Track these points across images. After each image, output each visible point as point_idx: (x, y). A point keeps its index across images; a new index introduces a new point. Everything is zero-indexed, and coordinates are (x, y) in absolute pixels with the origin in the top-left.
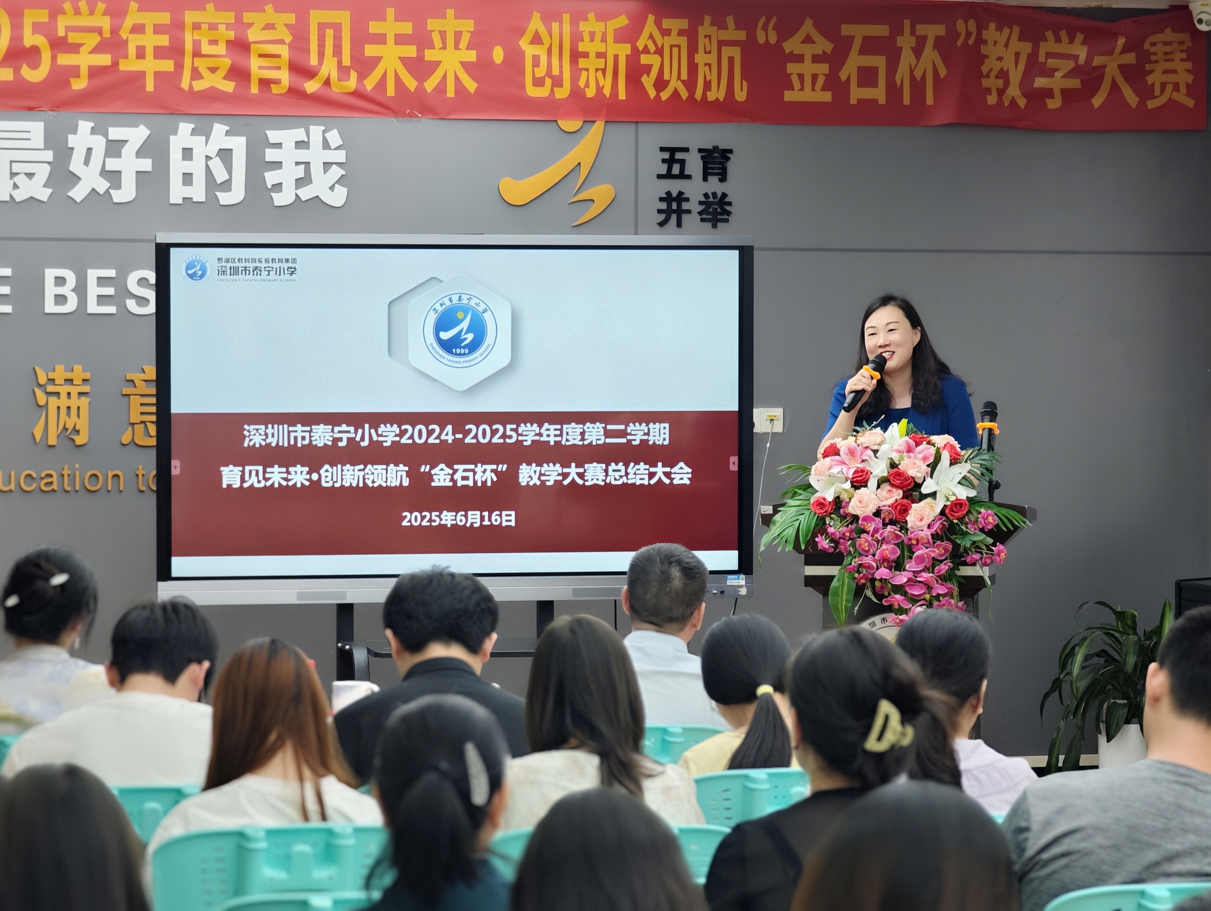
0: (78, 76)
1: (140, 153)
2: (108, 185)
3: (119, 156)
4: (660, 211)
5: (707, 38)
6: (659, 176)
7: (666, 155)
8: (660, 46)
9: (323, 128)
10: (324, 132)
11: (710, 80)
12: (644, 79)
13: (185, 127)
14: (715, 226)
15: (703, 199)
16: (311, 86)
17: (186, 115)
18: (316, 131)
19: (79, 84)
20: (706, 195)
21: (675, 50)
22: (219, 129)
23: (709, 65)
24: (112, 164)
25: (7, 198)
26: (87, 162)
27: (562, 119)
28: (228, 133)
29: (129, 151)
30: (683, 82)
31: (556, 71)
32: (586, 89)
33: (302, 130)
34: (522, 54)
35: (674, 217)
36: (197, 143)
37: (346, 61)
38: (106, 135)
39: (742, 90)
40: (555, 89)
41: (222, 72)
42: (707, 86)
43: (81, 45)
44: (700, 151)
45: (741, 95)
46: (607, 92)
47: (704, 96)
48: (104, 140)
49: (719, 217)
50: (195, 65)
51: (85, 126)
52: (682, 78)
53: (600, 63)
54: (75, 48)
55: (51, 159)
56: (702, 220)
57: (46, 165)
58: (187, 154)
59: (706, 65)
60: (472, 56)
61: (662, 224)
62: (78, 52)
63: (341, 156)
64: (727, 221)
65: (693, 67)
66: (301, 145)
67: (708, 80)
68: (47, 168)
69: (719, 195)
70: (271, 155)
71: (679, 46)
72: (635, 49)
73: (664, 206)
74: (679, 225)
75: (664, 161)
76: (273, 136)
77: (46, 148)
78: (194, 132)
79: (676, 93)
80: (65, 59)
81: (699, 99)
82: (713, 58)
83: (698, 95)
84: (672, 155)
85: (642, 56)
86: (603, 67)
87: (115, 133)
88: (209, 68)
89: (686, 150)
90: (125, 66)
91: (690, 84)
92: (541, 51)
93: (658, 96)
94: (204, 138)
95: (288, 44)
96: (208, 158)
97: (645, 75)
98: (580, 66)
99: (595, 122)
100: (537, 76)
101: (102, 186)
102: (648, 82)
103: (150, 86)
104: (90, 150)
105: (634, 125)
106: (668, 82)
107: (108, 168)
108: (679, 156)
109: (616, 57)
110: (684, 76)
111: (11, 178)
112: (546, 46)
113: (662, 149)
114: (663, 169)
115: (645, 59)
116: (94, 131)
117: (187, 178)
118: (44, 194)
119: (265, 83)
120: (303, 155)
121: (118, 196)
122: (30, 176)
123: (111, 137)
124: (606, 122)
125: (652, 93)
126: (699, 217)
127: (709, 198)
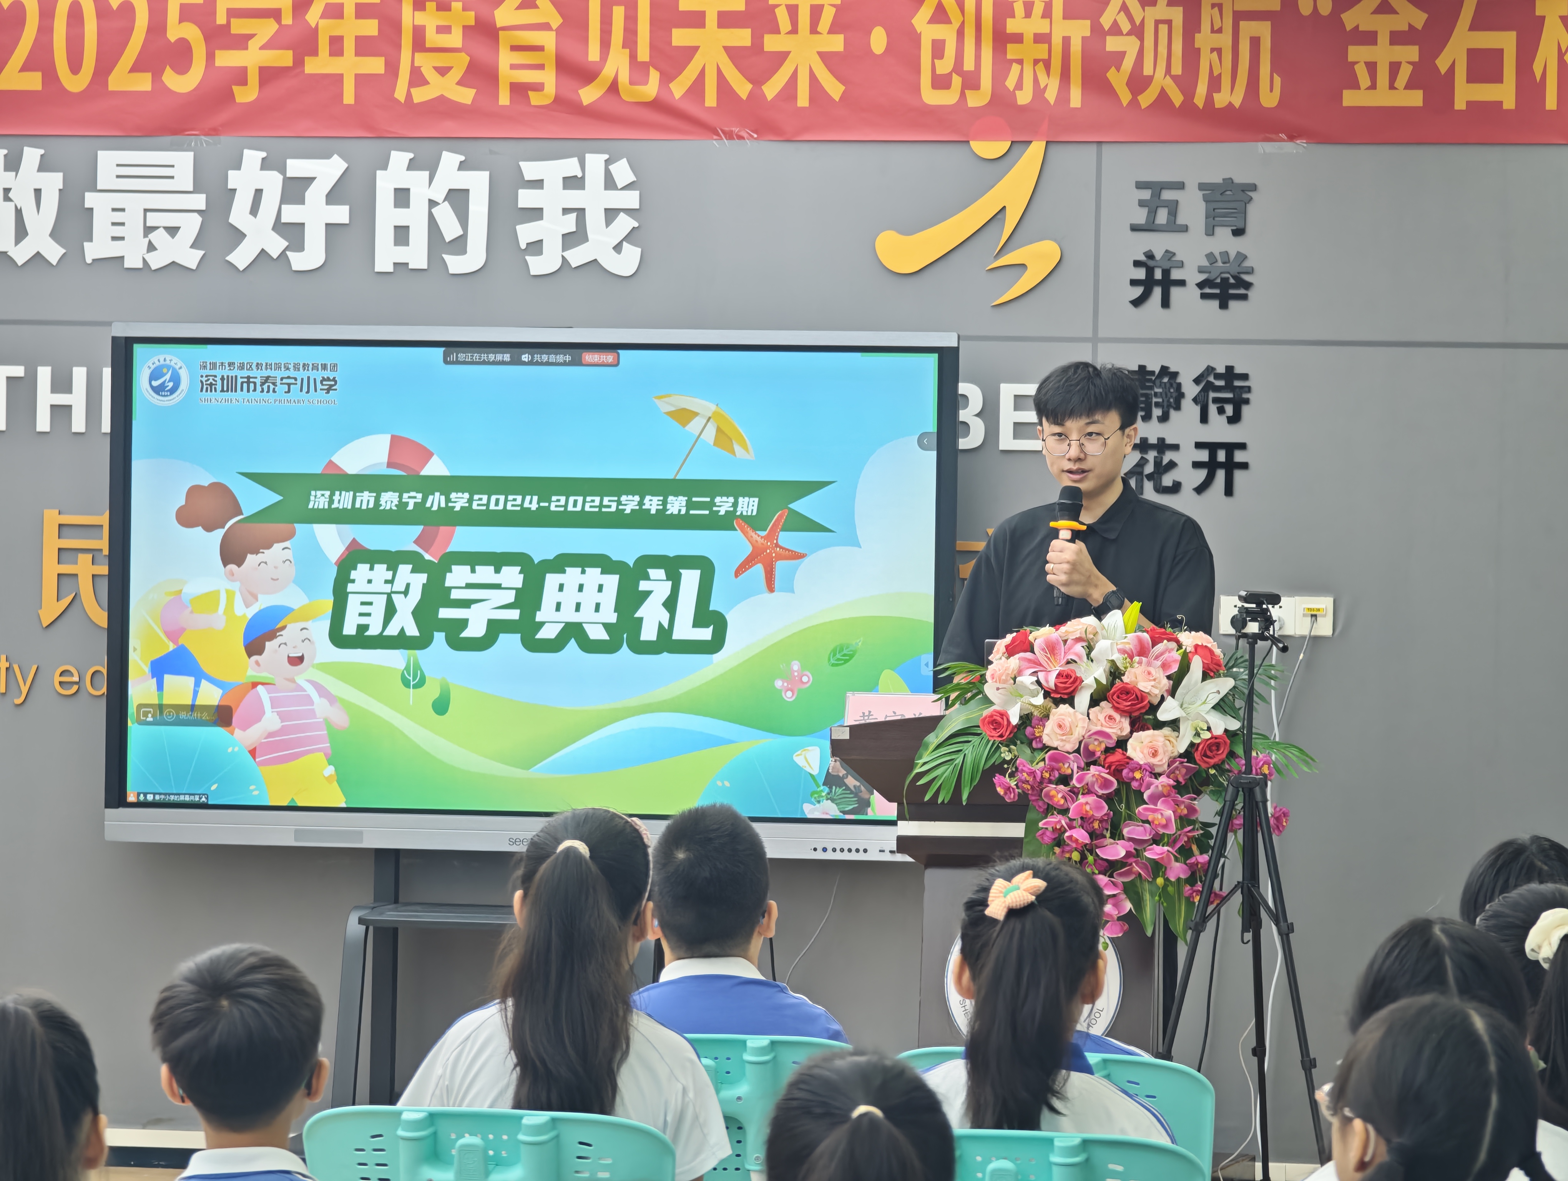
0: (243, 82)
1: (332, 197)
2: (285, 244)
3: (302, 201)
4: (1134, 283)
5: (1216, 9)
6: (1135, 228)
7: (1146, 195)
8: (1138, 23)
9: (606, 157)
10: (608, 162)
11: (1220, 75)
12: (1112, 74)
13: (399, 159)
14: (1224, 306)
15: (1205, 263)
16: (589, 95)
17: (401, 140)
18: (595, 162)
19: (247, 94)
20: (1210, 256)
21: (1163, 28)
22: (450, 160)
23: (1219, 51)
24: (291, 214)
25: (140, 265)
26: (254, 210)
27: (976, 138)
28: (462, 166)
29: (316, 194)
30: (1175, 78)
31: (969, 65)
32: (1017, 92)
33: (574, 161)
34: (915, 38)
35: (1157, 292)
36: (417, 181)
37: (644, 54)
38: (282, 170)
39: (1271, 90)
40: (967, 92)
41: (456, 74)
42: (1215, 83)
43: (251, 36)
44: (1202, 187)
45: (1269, 98)
46: (1051, 95)
47: (1209, 99)
48: (281, 177)
49: (1231, 291)
50: (416, 64)
51: (252, 157)
52: (1173, 73)
53: (1041, 51)
54: (242, 42)
55: (203, 207)
56: (1204, 296)
57: (196, 214)
58: (402, 197)
59: (1212, 50)
60: (837, 43)
61: (1137, 303)
62: (246, 48)
63: (632, 199)
64: (1244, 297)
65: (1191, 55)
66: (573, 183)
67: (1216, 74)
68: (196, 220)
69: (1232, 255)
70: (526, 198)
71: (1169, 23)
72: (1097, 28)
73: (1141, 274)
74: (1166, 303)
75: (1142, 203)
76: (530, 170)
77: (196, 190)
78: (412, 166)
79: (1163, 94)
80: (226, 59)
81: (1201, 106)
82: (1225, 40)
83: (1199, 100)
84: (1157, 195)
85: (1109, 38)
86: (1046, 57)
87: (297, 167)
88: (436, 68)
89: (1180, 186)
90: (312, 66)
91: (1187, 83)
92: (947, 33)
93: (1134, 102)
94: (426, 174)
95: (557, 30)
96: (432, 203)
97: (1113, 69)
98: (1010, 56)
99: (1031, 142)
100: (938, 72)
101: (276, 245)
102: (1118, 79)
103: (349, 98)
104: (259, 193)
105: (1093, 148)
106: (1150, 79)
107: (284, 220)
108: (1167, 195)
109: (1066, 41)
110: (1177, 69)
111: (146, 236)
112: (956, 25)
113: (1140, 185)
114: (1140, 216)
115: (1112, 44)
116: (265, 165)
117: (402, 235)
118: (191, 258)
119: (520, 90)
120: (574, 198)
121: (299, 261)
122: (173, 231)
123: (289, 175)
124: (1047, 142)
125: (1125, 96)
126: (1198, 292)
127: (1216, 261)
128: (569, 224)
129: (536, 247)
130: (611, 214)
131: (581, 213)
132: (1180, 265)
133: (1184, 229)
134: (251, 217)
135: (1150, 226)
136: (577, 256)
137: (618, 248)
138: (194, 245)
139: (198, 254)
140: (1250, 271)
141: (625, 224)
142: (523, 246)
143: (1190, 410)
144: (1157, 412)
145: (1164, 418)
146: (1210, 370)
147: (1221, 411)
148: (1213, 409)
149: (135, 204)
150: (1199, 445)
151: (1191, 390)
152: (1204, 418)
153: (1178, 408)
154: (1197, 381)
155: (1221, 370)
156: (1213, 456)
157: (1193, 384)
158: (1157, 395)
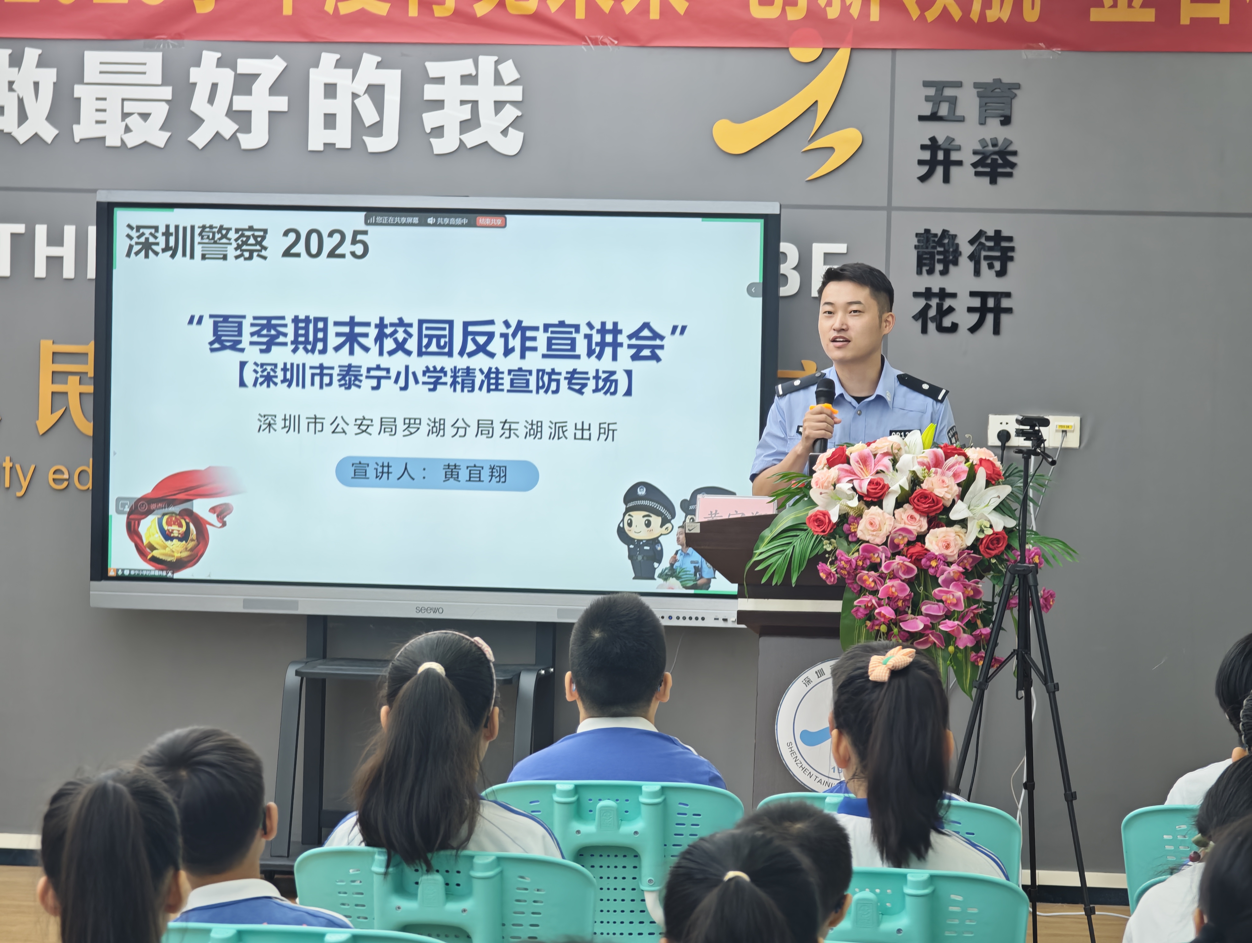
1: (274, 90)
2: (236, 127)
3: (249, 92)
4: (921, 162)
6: (922, 118)
7: (931, 92)
9: (496, 58)
10: (497, 63)
13: (328, 59)
14: (993, 182)
15: (979, 147)
16: (481, 8)
17: (329, 44)
18: (487, 62)
19: (205, 6)
20: (983, 142)
22: (369, 60)
24: (240, 103)
25: (118, 144)
26: (211, 100)
27: (794, 45)
28: (379, 66)
29: (261, 87)
32: (828, 9)
33: (470, 62)
35: (940, 170)
36: (342, 78)
38: (234, 68)
39: (1033, 8)
40: (787, 8)
42: (987, 2)
44: (976, 85)
45: (1031, 15)
46: (855, 11)
47: (983, 15)
48: (233, 73)
49: (1000, 170)
51: (210, 57)
55: (169, 97)
56: (977, 174)
57: (164, 104)
58: (330, 90)
61: (923, 179)
64: (1010, 175)
66: (469, 79)
68: (165, 107)
69: (1000, 141)
70: (431, 92)
73: (926, 155)
74: (946, 179)
75: (928, 99)
76: (434, 69)
77: (164, 83)
78: (339, 64)
79: (945, 11)
81: (976, 20)
83: (975, 15)
84: (940, 92)
87: (245, 66)
89: (958, 85)
93: (922, 17)
94: (350, 71)
96: (355, 96)
99: (838, 49)
101: (228, 128)
103: (288, 10)
104: (214, 86)
105: (889, 54)
107: (235, 108)
108: (949, 92)
111: (123, 119)
113: (927, 84)
114: (927, 109)
116: (220, 63)
117: (330, 121)
118: (160, 139)
119: (426, 4)
120: (469, 92)
121: (248, 141)
122: (145, 116)
123: (240, 71)
124: (852, 49)
125: (915, 12)
126: (973, 170)
127: (987, 146)
128: (466, 113)
129: (438, 131)
130: (499, 105)
131: (475, 104)
132: (958, 149)
133: (962, 120)
134: (209, 106)
135: (934, 117)
136: (472, 139)
137: (505, 132)
138: (162, 128)
139: (167, 135)
140: (1015, 153)
141: (510, 113)
142: (428, 130)
143: (966, 265)
144: (939, 267)
145: (945, 272)
146: (981, 233)
147: (991, 266)
148: (984, 264)
149: (115, 95)
150: (973, 294)
151: (966, 249)
152: (977, 272)
153: (956, 263)
154: (972, 242)
155: (991, 233)
156: (984, 302)
157: (968, 245)
158: (939, 253)
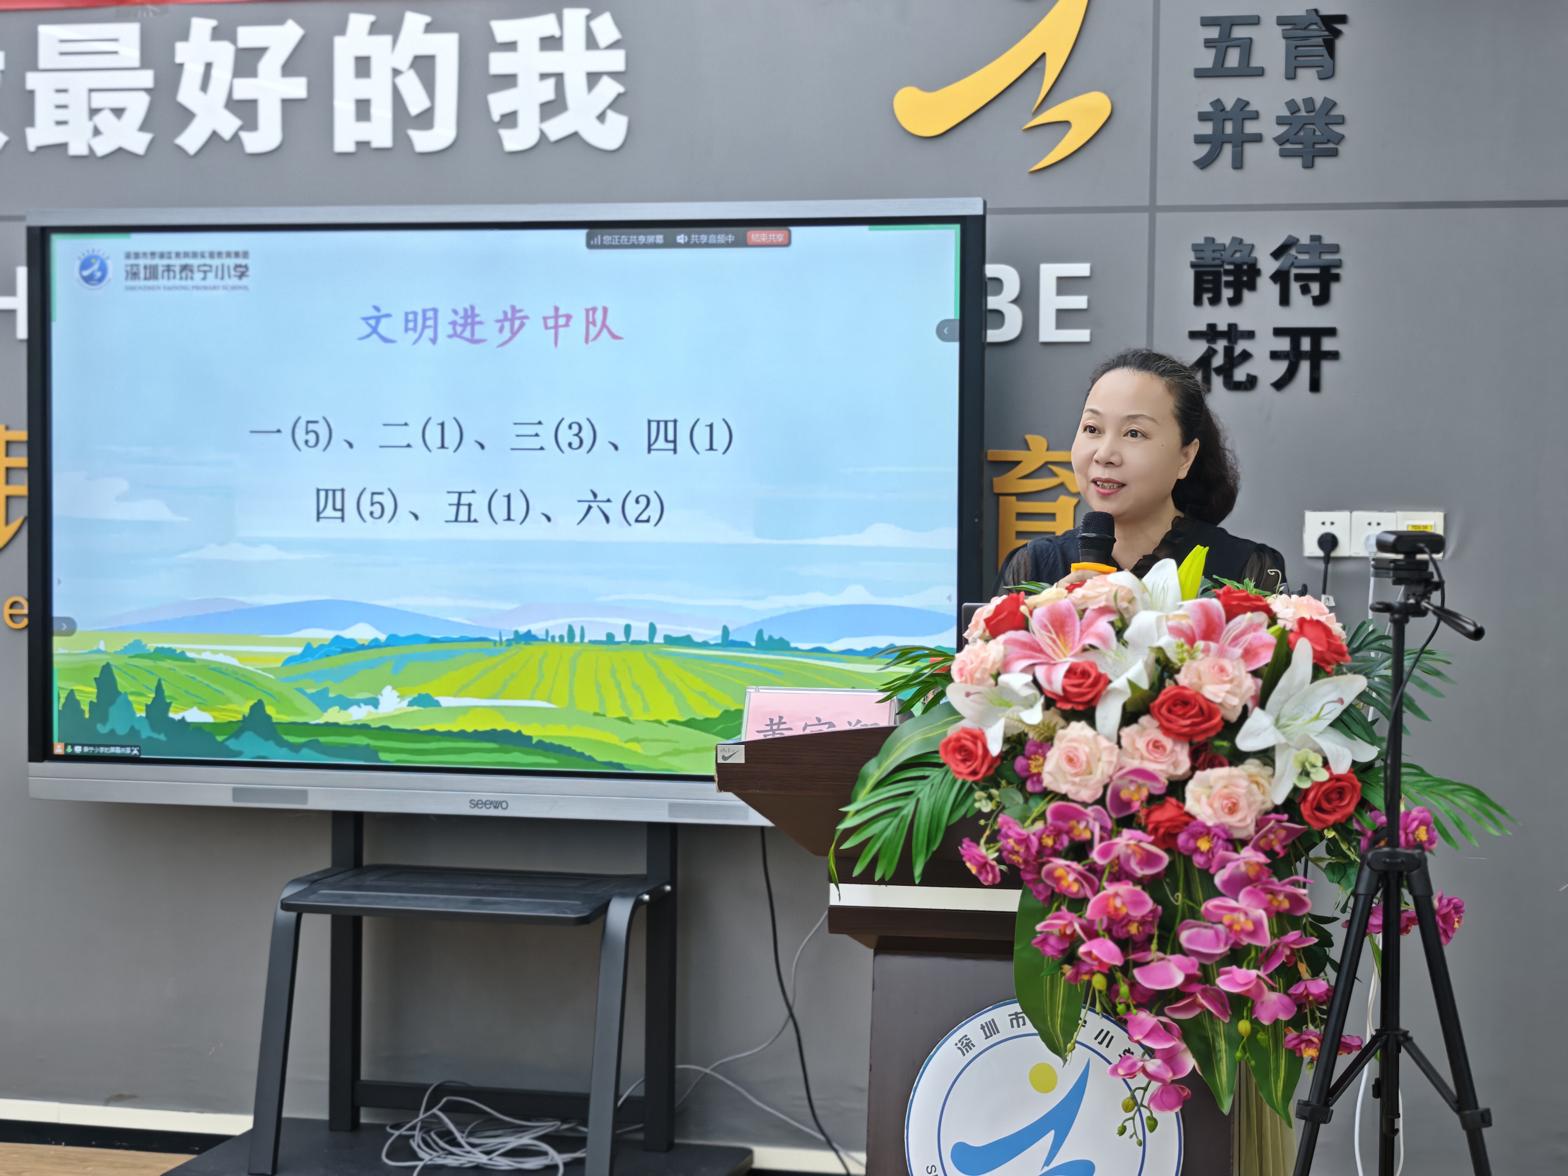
1: (289, 69)
2: (238, 123)
3: (252, 73)
4: (1200, 140)
6: (1200, 74)
7: (1213, 33)
9: (586, 12)
10: (589, 18)
13: (359, 22)
14: (1309, 165)
15: (1286, 113)
18: (575, 17)
20: (1292, 105)
22: (414, 22)
24: (244, 89)
25: (84, 151)
26: (204, 86)
28: (429, 28)
29: (270, 65)
33: (551, 18)
35: (1228, 150)
36: (378, 48)
38: (234, 40)
44: (1281, 21)
48: (232, 48)
49: (1319, 147)
51: (201, 27)
55: (150, 85)
56: (1284, 154)
57: (143, 94)
58: (363, 66)
61: (1204, 163)
63: (616, 60)
64: (1334, 153)
66: (551, 43)
68: (145, 99)
69: (1318, 103)
70: (499, 63)
73: (1207, 129)
74: (1238, 163)
75: (1208, 44)
76: (503, 30)
77: (144, 64)
78: (375, 29)
84: (1226, 32)
87: (249, 36)
89: (1254, 21)
94: (389, 38)
101: (228, 124)
104: (208, 67)
107: (238, 95)
108: (1239, 32)
111: (91, 117)
113: (1207, 22)
114: (1207, 59)
116: (217, 35)
117: (363, 109)
118: (139, 143)
120: (552, 61)
121: (253, 143)
122: (118, 112)
123: (241, 44)
126: (1276, 148)
127: (1299, 110)
128: (547, 90)
129: (510, 119)
130: (593, 78)
131: (559, 77)
132: (1255, 116)
133: (1260, 72)
134: (201, 94)
135: (1218, 71)
136: (557, 129)
137: (601, 117)
138: (143, 128)
139: (147, 137)
140: (1341, 120)
141: (609, 89)
142: (496, 117)
143: (1266, 289)
144: (1227, 293)
145: (1235, 301)
146: (1290, 241)
147: (1305, 290)
148: (1295, 288)
149: (79, 83)
150: (1279, 332)
151: (1268, 266)
152: (1285, 300)
153: (1252, 287)
154: (1276, 255)
155: (1305, 240)
156: (1295, 344)
157: (1271, 259)
158: (1227, 272)
